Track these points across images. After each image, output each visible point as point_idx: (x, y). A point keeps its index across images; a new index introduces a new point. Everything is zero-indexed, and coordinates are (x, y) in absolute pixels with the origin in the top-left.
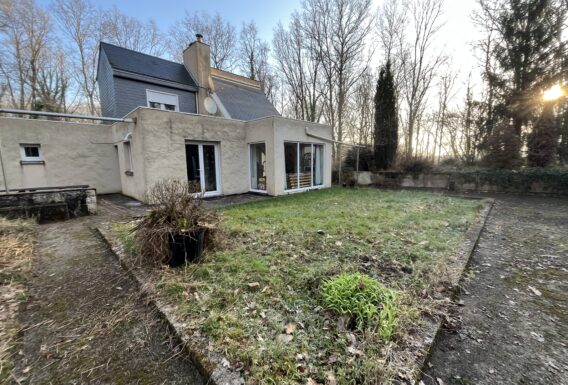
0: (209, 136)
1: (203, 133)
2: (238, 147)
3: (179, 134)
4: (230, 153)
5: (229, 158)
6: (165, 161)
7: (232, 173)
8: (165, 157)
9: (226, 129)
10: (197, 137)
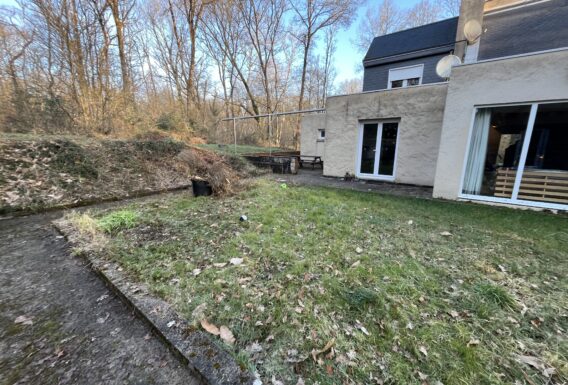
0: (385, 113)
1: (379, 110)
2: (427, 122)
3: (353, 115)
4: (413, 131)
5: (411, 138)
6: (339, 141)
7: (411, 157)
8: (339, 137)
9: (411, 101)
10: (371, 115)
